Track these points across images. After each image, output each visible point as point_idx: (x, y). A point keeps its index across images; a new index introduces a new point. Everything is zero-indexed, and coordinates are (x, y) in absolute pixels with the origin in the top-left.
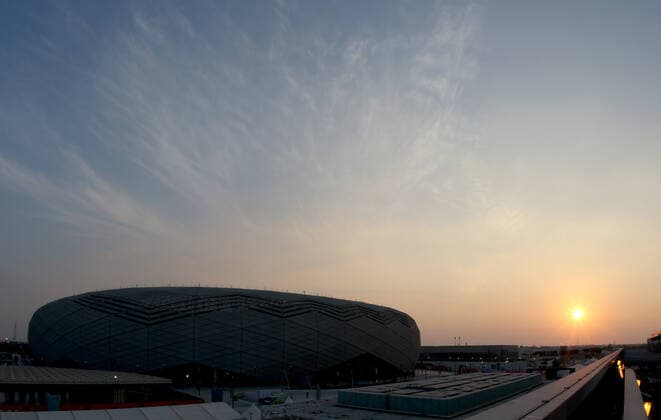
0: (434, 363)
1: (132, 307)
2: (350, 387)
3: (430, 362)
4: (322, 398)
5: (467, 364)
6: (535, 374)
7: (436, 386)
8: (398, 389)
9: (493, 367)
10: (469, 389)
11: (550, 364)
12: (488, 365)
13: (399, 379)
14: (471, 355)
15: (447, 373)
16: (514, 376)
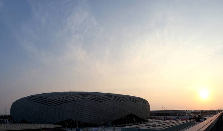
0: (155, 117)
1: (47, 100)
2: (125, 126)
3: (154, 116)
4: (116, 130)
5: (167, 117)
6: (192, 120)
7: (156, 125)
8: (142, 126)
9: (177, 118)
10: (168, 126)
11: (197, 116)
12: (175, 117)
13: (143, 122)
14: (169, 113)
15: (160, 120)
16: (185, 121)
